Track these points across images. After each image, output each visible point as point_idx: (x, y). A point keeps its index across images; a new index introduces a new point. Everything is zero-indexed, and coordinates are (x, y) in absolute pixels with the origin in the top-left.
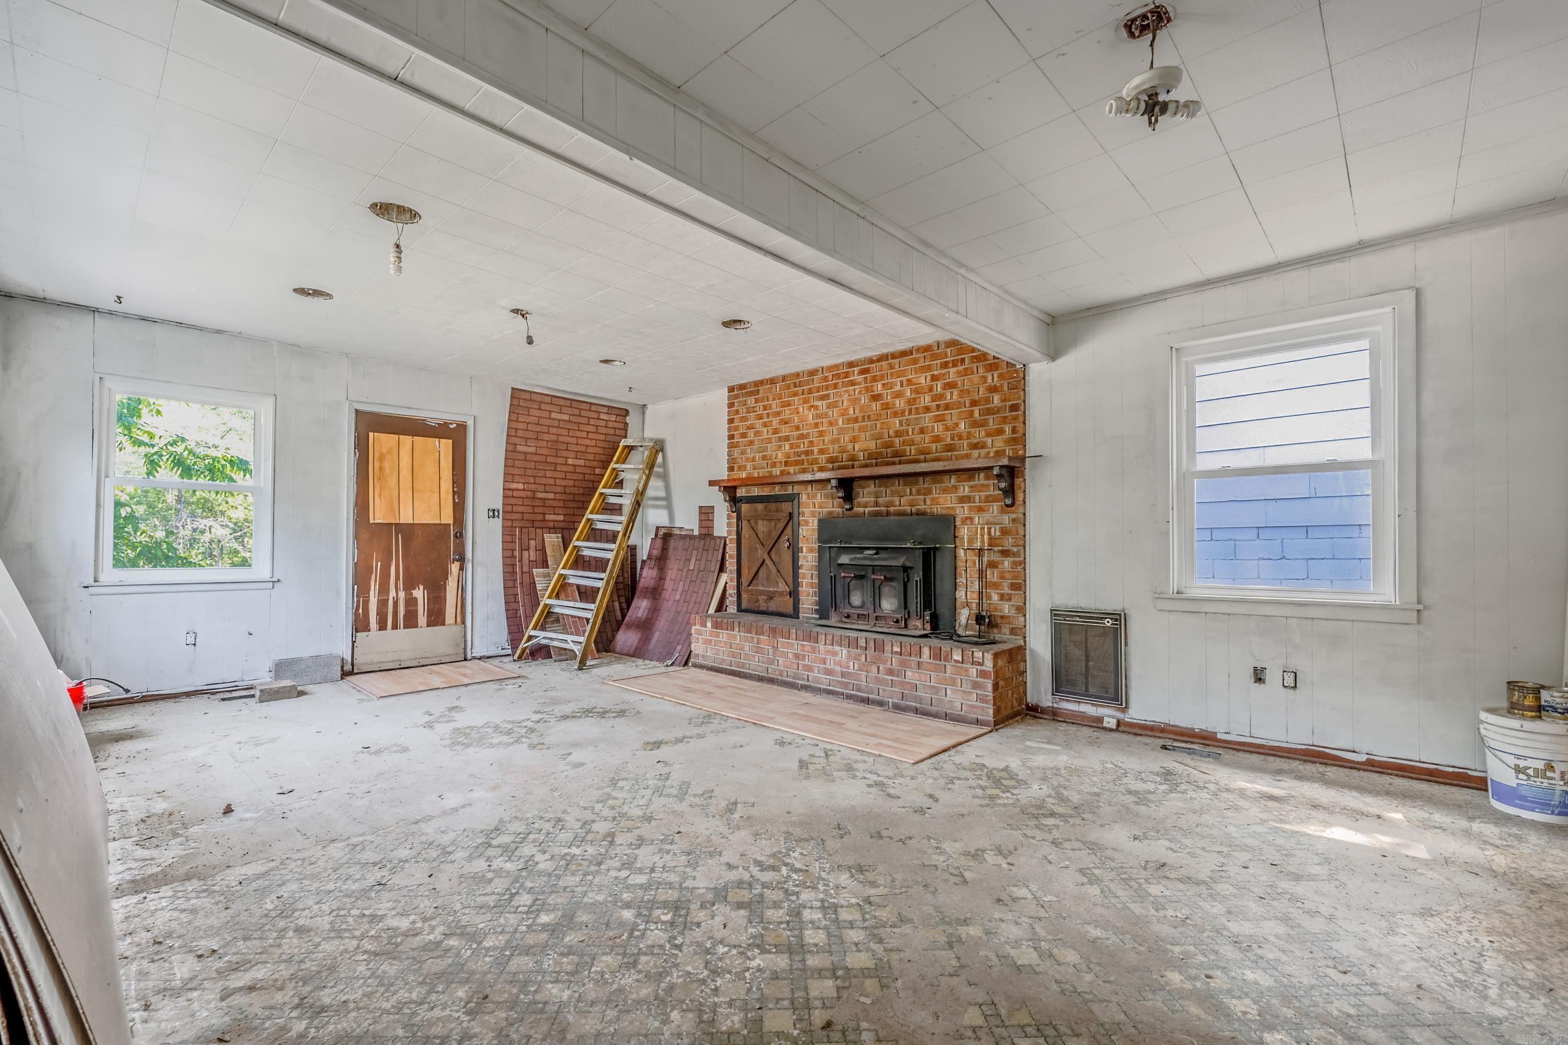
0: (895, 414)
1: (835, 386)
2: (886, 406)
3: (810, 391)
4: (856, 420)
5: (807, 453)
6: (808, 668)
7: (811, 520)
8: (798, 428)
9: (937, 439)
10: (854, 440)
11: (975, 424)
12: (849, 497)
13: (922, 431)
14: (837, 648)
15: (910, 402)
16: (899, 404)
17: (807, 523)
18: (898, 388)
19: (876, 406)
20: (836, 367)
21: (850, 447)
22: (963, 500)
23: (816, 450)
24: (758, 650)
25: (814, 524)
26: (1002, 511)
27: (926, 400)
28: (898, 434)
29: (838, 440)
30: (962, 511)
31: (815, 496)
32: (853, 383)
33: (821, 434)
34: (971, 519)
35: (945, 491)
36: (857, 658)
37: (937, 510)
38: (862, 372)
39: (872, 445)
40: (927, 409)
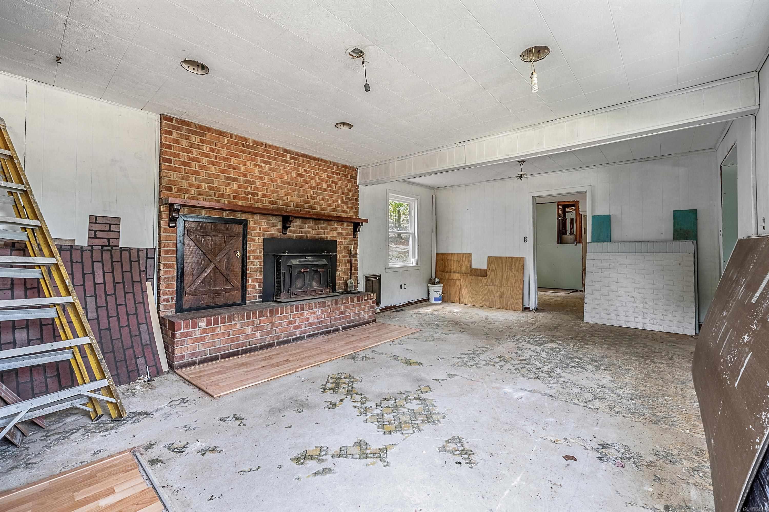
0: (311, 187)
1: (275, 159)
2: (306, 182)
3: (256, 154)
4: (289, 183)
5: (253, 194)
6: (299, 327)
7: (257, 238)
8: (245, 175)
9: (329, 205)
10: (287, 194)
11: (344, 203)
12: (285, 228)
13: (323, 200)
15: (317, 183)
16: (312, 183)
17: (253, 240)
18: (312, 175)
19: (300, 180)
20: (277, 148)
21: (285, 197)
22: (339, 234)
23: (260, 193)
24: (258, 329)
25: (259, 241)
26: (352, 240)
27: (324, 185)
28: (312, 198)
29: (277, 192)
30: (339, 239)
31: (260, 223)
32: (287, 162)
33: (265, 184)
34: (342, 242)
35: (333, 229)
36: (326, 312)
37: (329, 238)
38: (292, 158)
39: (299, 200)
40: (325, 190)
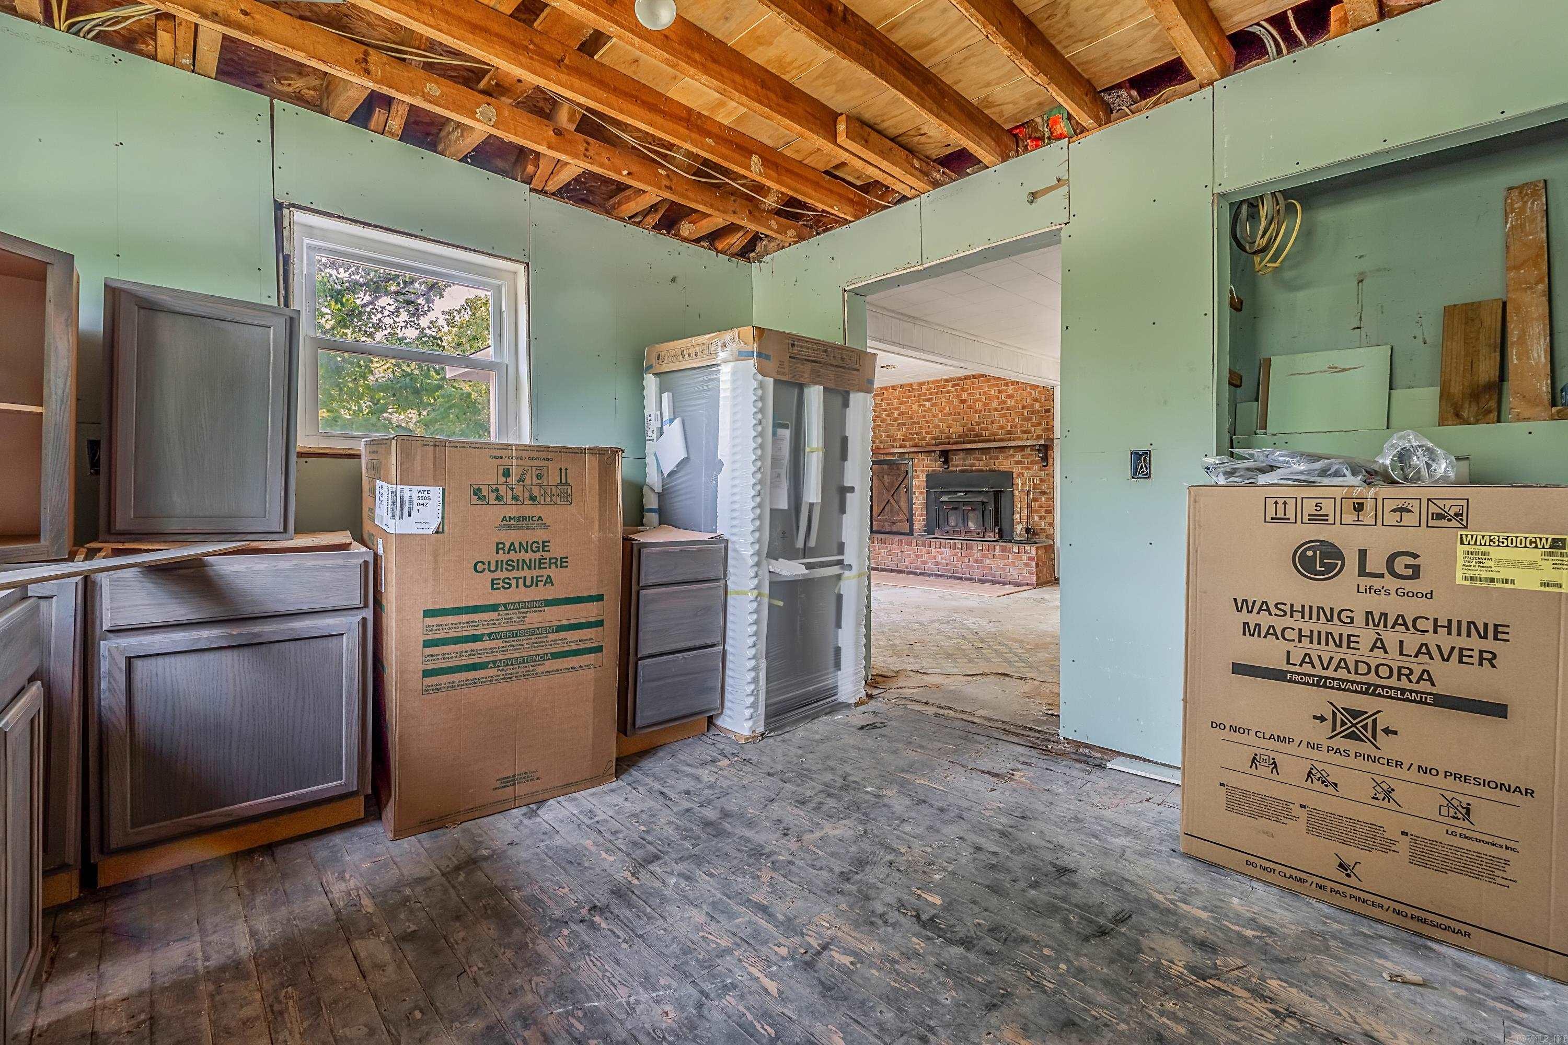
0: (976, 412)
1: (937, 393)
2: (970, 407)
3: (920, 395)
4: (951, 414)
5: (918, 434)
6: (925, 563)
7: (921, 475)
8: (911, 418)
9: (1002, 427)
10: (949, 427)
11: (1025, 419)
12: (946, 462)
13: (993, 422)
14: (943, 550)
15: (985, 405)
16: (978, 406)
17: (918, 477)
18: (977, 396)
19: (963, 406)
20: (937, 381)
21: (947, 430)
22: (1018, 463)
23: (924, 432)
24: (890, 554)
25: (923, 477)
26: (1041, 470)
27: (995, 404)
28: (978, 424)
29: (939, 426)
30: (1017, 469)
31: (923, 460)
32: (948, 392)
33: (927, 422)
34: (1023, 474)
35: (1007, 457)
36: (956, 555)
37: (1002, 469)
38: (954, 386)
39: (961, 430)
40: (996, 410)
